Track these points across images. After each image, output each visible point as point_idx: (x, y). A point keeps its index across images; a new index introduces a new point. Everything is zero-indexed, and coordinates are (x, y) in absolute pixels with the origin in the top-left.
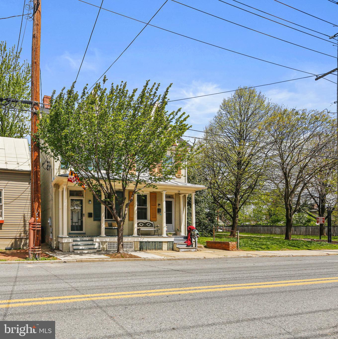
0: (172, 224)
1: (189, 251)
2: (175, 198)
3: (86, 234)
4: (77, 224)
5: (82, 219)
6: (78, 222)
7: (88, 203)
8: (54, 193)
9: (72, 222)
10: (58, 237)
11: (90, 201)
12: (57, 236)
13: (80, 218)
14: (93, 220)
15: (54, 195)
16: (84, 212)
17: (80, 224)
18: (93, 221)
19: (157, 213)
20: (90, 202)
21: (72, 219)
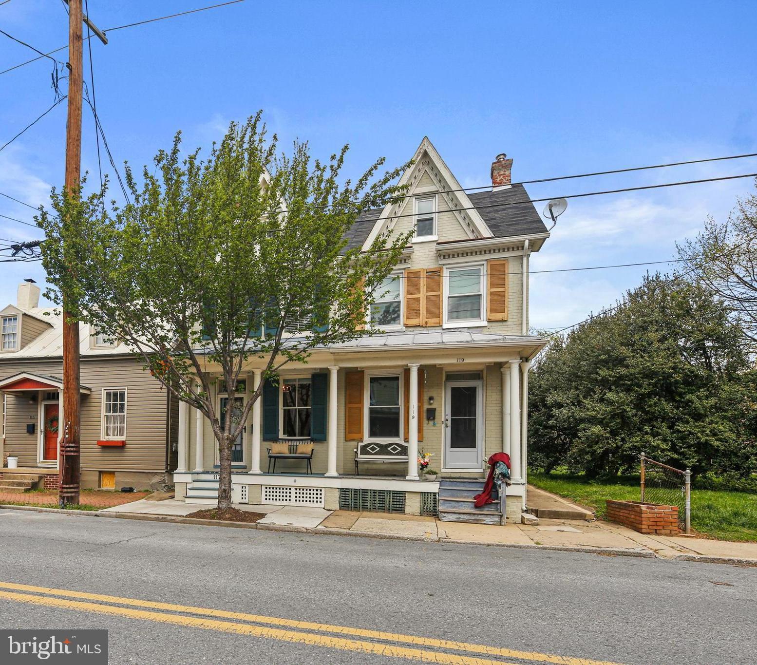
0: (475, 447)
1: (477, 522)
2: (485, 379)
16: (245, 424)
19: (425, 422)
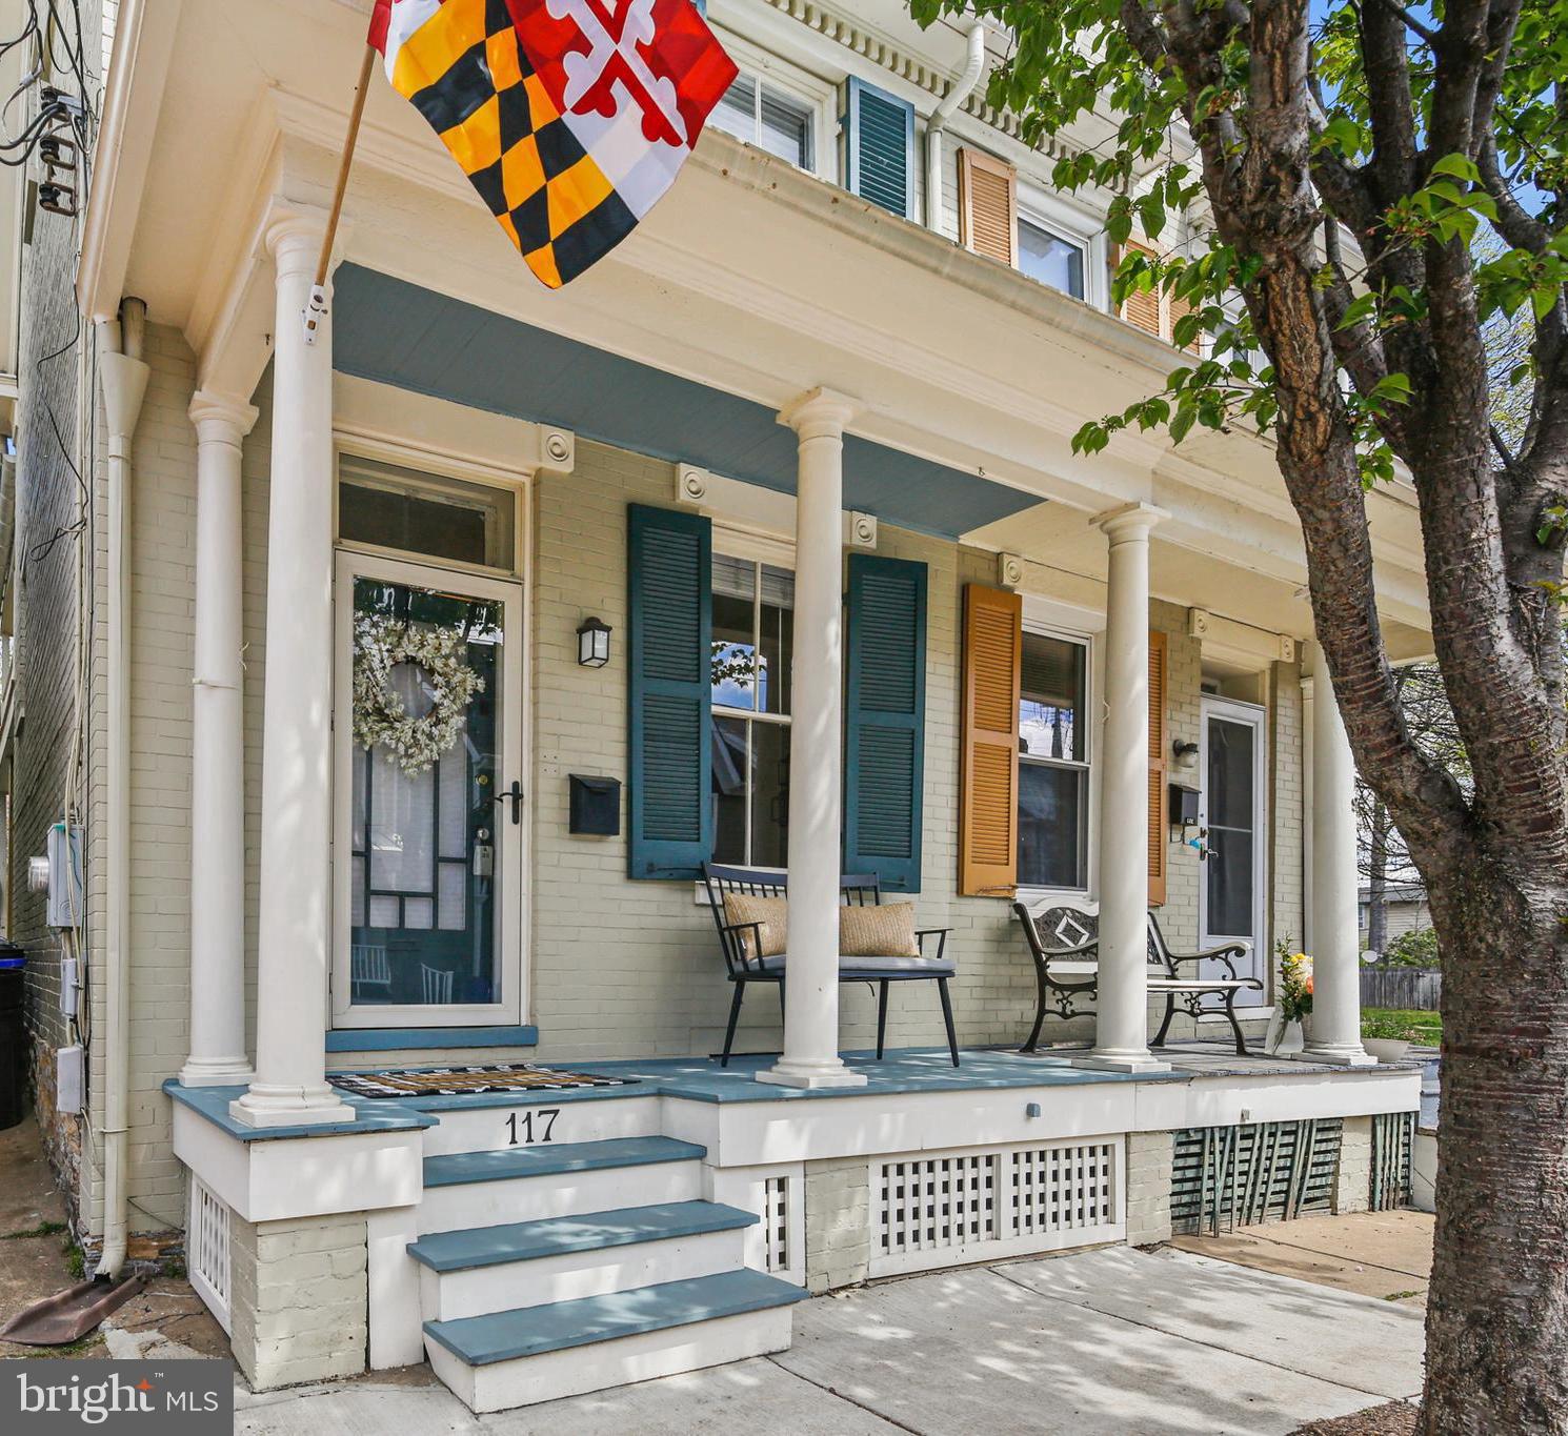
0: (1249, 932)
3: (543, 1036)
4: (418, 917)
5: (492, 860)
6: (434, 896)
7: (569, 654)
8: (116, 445)
9: (367, 893)
10: (170, 1091)
11: (591, 625)
12: (151, 1080)
13: (453, 844)
14: (620, 864)
15: (115, 470)
16: (511, 766)
17: (453, 917)
18: (619, 877)
20: (601, 636)
21: (364, 855)
